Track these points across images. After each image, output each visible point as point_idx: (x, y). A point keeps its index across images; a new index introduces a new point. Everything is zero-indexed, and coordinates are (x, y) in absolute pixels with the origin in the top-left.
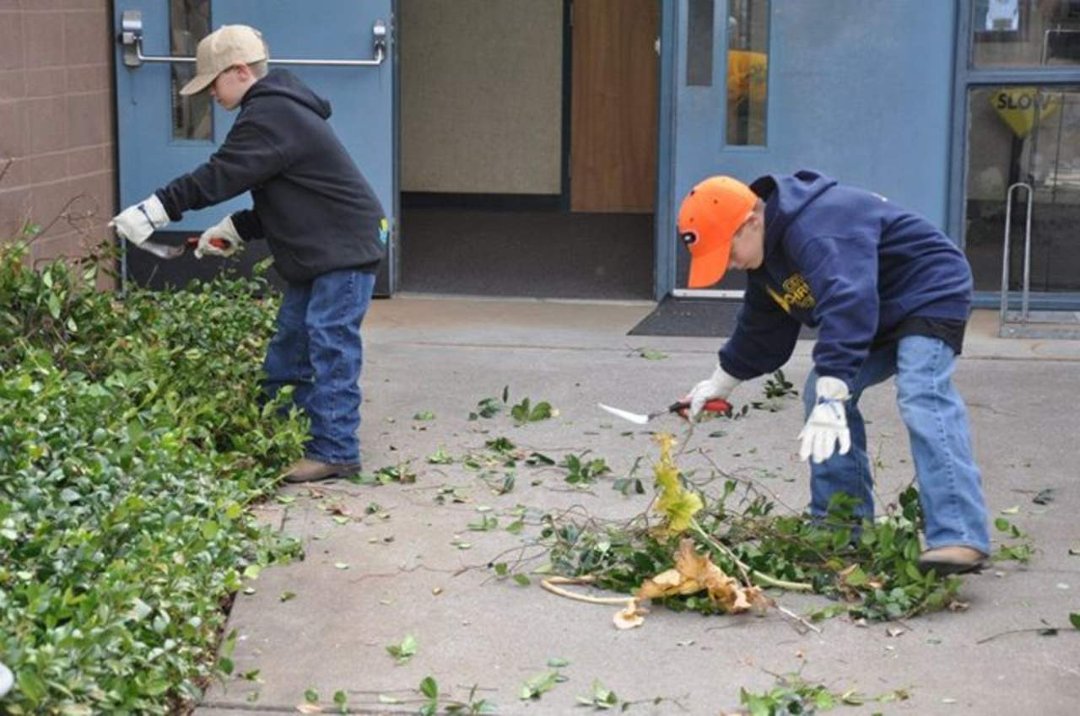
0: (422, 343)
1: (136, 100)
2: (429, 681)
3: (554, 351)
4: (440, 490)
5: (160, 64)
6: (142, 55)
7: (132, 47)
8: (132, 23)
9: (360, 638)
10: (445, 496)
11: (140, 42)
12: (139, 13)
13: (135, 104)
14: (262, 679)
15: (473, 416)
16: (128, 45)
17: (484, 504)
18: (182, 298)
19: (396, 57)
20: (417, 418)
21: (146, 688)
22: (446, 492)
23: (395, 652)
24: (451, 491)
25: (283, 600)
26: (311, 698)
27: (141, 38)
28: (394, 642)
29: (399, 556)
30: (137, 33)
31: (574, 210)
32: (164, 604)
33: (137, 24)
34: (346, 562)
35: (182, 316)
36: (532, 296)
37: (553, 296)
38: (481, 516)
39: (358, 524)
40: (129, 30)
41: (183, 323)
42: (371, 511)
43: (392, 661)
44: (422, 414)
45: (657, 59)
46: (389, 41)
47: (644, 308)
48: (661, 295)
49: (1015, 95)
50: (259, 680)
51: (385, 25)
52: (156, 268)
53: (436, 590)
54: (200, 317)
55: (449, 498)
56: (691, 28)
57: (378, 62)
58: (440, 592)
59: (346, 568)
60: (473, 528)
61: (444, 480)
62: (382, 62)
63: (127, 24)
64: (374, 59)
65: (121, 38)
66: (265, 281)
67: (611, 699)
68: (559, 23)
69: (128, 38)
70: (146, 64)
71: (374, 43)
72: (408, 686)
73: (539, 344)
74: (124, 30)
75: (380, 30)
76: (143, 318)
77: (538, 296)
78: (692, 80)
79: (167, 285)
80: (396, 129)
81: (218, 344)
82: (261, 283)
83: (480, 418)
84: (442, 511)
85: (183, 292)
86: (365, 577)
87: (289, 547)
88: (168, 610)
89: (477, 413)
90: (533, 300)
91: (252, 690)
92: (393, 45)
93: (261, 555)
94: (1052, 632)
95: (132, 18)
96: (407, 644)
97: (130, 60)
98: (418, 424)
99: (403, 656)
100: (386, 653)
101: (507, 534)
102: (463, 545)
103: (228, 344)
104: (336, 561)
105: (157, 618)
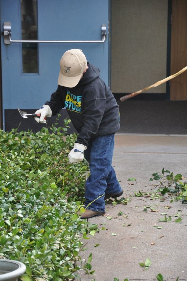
0: (124, 152)
1: (9, 58)
2: (160, 275)
3: (177, 155)
4: (145, 207)
5: (18, 43)
6: (11, 40)
7: (8, 37)
8: (7, 27)
9: (128, 260)
10: (147, 209)
11: (11, 34)
12: (10, 23)
13: (8, 59)
14: (96, 274)
15: (151, 180)
16: (6, 36)
17: (163, 212)
18: (39, 134)
19: (110, 39)
20: (129, 180)
21: (62, 274)
22: (148, 208)
23: (143, 265)
24: (149, 207)
25: (95, 247)
27: (11, 33)
28: (141, 262)
29: (134, 231)
30: (9, 31)
31: (171, 99)
32: (62, 245)
33: (9, 27)
34: (115, 233)
35: (40, 141)
36: (164, 133)
37: (172, 134)
38: (164, 217)
39: (116, 219)
40: (6, 30)
41: (40, 144)
42: (120, 215)
43: (142, 269)
44: (131, 179)
46: (108, 33)
50: (94, 274)
51: (106, 26)
52: (20, 123)
53: (153, 243)
54: (47, 142)
55: (149, 210)
57: (103, 41)
58: (153, 244)
59: (116, 235)
60: (161, 221)
61: (145, 204)
62: (105, 41)
63: (5, 27)
64: (102, 40)
65: (3, 33)
66: (69, 127)
69: (6, 33)
70: (12, 43)
71: (101, 33)
72: (150, 277)
73: (171, 152)
74: (4, 30)
75: (104, 28)
76: (26, 142)
77: (167, 134)
79: (29, 130)
80: (110, 68)
81: (53, 152)
82: (68, 128)
83: (154, 181)
84: (147, 215)
85: (39, 132)
86: (124, 238)
87: (94, 227)
88: (63, 247)
89: (153, 178)
90: (165, 135)
91: (93, 278)
92: (109, 34)
93: (83, 230)
95: (7, 25)
96: (147, 262)
97: (6, 42)
98: (131, 183)
99: (146, 267)
100: (139, 265)
101: (175, 223)
102: (159, 227)
103: (57, 152)
104: (112, 233)
105: (61, 249)
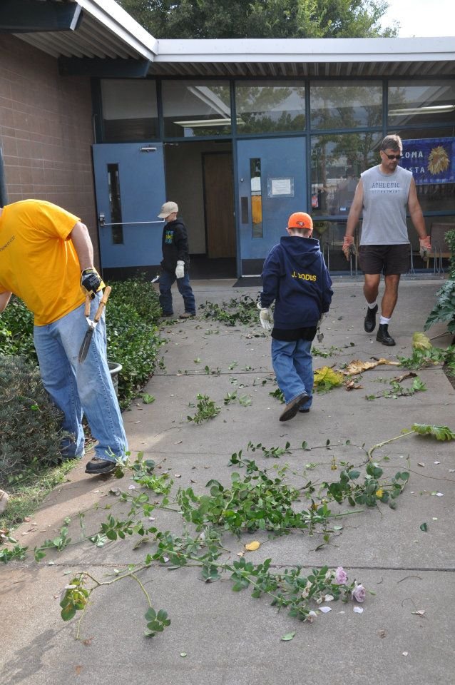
1: (104, 235)
2: (207, 367)
5: (110, 225)
6: (105, 224)
7: (102, 222)
8: (102, 216)
9: (187, 359)
11: (104, 220)
12: (104, 213)
14: (167, 369)
17: (208, 329)
23: (196, 362)
25: (166, 352)
26: (180, 372)
28: (195, 360)
29: (190, 341)
30: (103, 218)
31: (210, 257)
32: (145, 352)
33: (103, 216)
34: (178, 343)
38: (208, 331)
42: (180, 332)
43: (196, 364)
45: (234, 218)
47: (236, 280)
48: (239, 277)
49: (325, 222)
53: (202, 348)
56: (243, 209)
60: (206, 334)
63: (101, 216)
65: (99, 220)
67: (250, 368)
68: (203, 210)
69: (101, 219)
70: (106, 226)
78: (243, 222)
84: (198, 331)
86: (184, 346)
91: (165, 371)
94: (347, 347)
95: (102, 214)
96: (199, 360)
97: (102, 225)
99: (198, 362)
100: (194, 362)
101: (215, 335)
102: (205, 338)
104: (176, 343)
105: (144, 355)
